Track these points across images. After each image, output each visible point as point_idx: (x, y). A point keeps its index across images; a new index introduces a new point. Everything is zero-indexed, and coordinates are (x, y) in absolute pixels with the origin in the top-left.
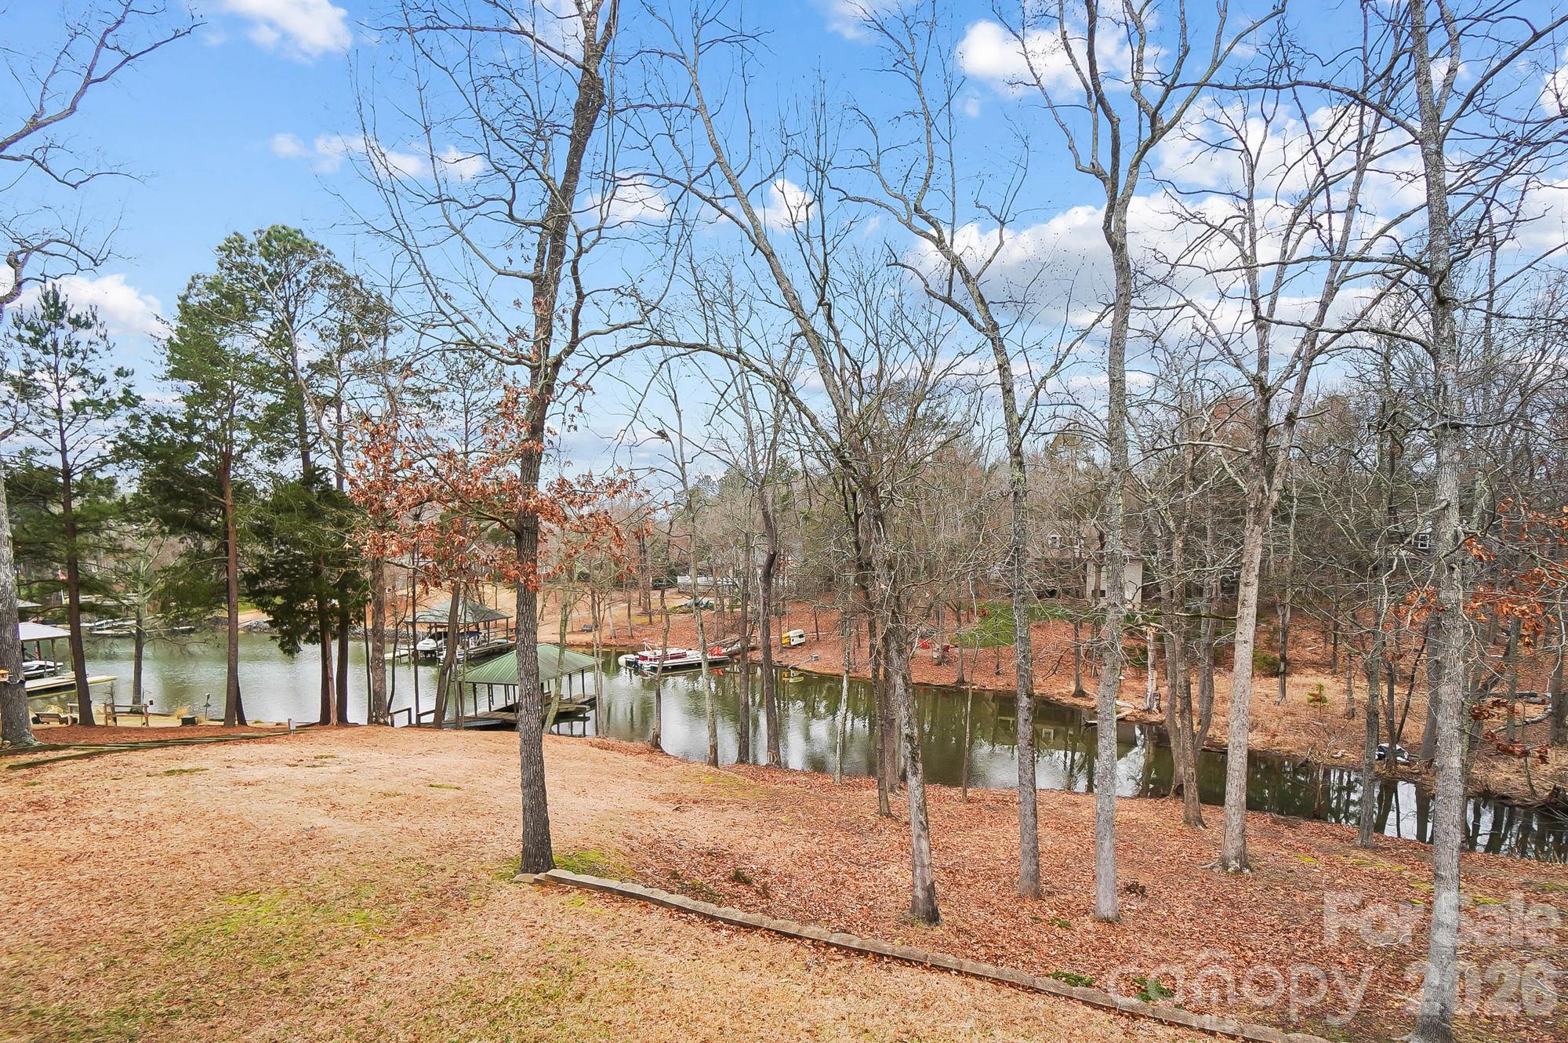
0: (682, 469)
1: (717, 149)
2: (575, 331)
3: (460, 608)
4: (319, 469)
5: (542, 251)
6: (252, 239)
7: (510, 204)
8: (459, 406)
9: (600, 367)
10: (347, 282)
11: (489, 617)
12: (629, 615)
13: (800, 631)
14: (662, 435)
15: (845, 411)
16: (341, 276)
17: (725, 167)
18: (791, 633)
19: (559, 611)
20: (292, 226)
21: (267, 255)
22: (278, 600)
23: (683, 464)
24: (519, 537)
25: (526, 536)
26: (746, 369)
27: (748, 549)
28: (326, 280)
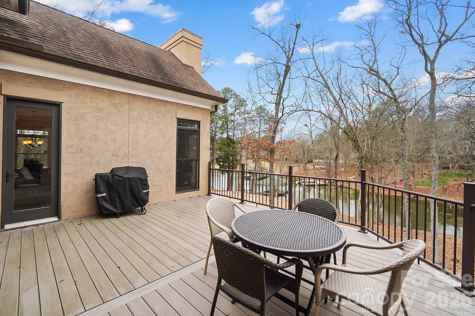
0: (311, 134)
1: (317, 66)
2: (283, 113)
3: (257, 166)
4: (230, 136)
5: (277, 98)
6: (220, 91)
7: (272, 92)
8: (259, 120)
9: (289, 115)
10: (237, 96)
11: (262, 169)
12: (299, 170)
13: (353, 177)
14: (306, 125)
15: (347, 122)
16: (236, 95)
17: (319, 70)
18: (350, 178)
19: (280, 168)
20: (228, 87)
21: (223, 93)
22: (221, 163)
23: (311, 132)
24: (271, 153)
25: (272, 152)
26: (322, 114)
27: (331, 152)
28: (233, 96)
